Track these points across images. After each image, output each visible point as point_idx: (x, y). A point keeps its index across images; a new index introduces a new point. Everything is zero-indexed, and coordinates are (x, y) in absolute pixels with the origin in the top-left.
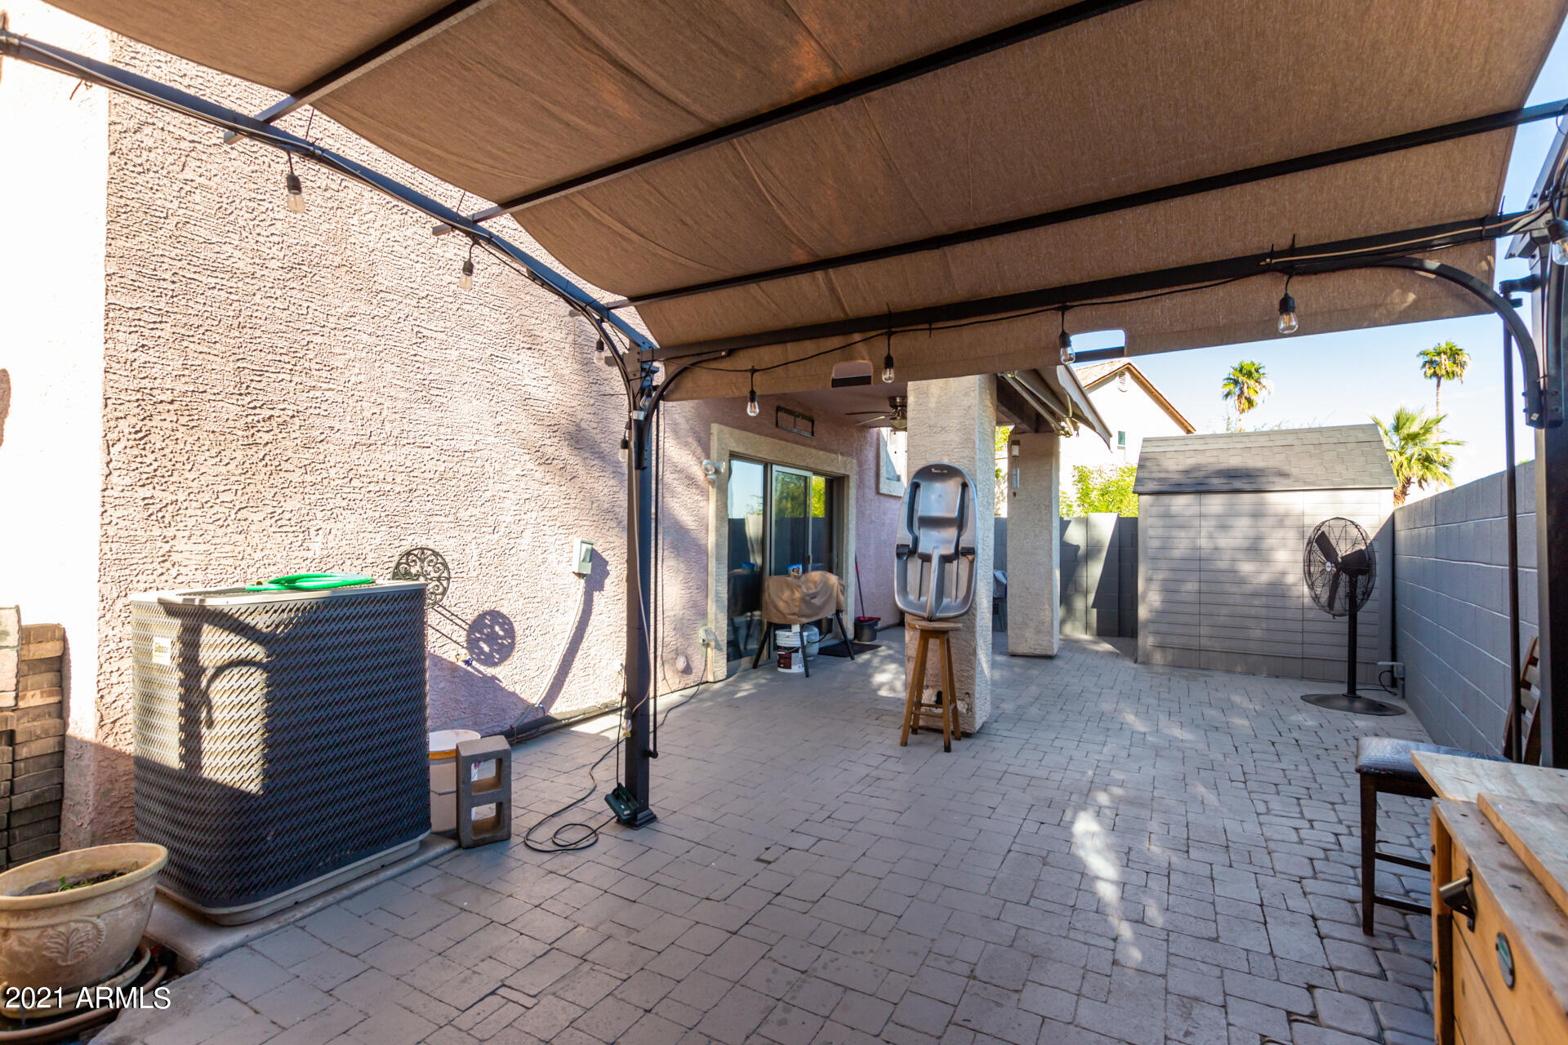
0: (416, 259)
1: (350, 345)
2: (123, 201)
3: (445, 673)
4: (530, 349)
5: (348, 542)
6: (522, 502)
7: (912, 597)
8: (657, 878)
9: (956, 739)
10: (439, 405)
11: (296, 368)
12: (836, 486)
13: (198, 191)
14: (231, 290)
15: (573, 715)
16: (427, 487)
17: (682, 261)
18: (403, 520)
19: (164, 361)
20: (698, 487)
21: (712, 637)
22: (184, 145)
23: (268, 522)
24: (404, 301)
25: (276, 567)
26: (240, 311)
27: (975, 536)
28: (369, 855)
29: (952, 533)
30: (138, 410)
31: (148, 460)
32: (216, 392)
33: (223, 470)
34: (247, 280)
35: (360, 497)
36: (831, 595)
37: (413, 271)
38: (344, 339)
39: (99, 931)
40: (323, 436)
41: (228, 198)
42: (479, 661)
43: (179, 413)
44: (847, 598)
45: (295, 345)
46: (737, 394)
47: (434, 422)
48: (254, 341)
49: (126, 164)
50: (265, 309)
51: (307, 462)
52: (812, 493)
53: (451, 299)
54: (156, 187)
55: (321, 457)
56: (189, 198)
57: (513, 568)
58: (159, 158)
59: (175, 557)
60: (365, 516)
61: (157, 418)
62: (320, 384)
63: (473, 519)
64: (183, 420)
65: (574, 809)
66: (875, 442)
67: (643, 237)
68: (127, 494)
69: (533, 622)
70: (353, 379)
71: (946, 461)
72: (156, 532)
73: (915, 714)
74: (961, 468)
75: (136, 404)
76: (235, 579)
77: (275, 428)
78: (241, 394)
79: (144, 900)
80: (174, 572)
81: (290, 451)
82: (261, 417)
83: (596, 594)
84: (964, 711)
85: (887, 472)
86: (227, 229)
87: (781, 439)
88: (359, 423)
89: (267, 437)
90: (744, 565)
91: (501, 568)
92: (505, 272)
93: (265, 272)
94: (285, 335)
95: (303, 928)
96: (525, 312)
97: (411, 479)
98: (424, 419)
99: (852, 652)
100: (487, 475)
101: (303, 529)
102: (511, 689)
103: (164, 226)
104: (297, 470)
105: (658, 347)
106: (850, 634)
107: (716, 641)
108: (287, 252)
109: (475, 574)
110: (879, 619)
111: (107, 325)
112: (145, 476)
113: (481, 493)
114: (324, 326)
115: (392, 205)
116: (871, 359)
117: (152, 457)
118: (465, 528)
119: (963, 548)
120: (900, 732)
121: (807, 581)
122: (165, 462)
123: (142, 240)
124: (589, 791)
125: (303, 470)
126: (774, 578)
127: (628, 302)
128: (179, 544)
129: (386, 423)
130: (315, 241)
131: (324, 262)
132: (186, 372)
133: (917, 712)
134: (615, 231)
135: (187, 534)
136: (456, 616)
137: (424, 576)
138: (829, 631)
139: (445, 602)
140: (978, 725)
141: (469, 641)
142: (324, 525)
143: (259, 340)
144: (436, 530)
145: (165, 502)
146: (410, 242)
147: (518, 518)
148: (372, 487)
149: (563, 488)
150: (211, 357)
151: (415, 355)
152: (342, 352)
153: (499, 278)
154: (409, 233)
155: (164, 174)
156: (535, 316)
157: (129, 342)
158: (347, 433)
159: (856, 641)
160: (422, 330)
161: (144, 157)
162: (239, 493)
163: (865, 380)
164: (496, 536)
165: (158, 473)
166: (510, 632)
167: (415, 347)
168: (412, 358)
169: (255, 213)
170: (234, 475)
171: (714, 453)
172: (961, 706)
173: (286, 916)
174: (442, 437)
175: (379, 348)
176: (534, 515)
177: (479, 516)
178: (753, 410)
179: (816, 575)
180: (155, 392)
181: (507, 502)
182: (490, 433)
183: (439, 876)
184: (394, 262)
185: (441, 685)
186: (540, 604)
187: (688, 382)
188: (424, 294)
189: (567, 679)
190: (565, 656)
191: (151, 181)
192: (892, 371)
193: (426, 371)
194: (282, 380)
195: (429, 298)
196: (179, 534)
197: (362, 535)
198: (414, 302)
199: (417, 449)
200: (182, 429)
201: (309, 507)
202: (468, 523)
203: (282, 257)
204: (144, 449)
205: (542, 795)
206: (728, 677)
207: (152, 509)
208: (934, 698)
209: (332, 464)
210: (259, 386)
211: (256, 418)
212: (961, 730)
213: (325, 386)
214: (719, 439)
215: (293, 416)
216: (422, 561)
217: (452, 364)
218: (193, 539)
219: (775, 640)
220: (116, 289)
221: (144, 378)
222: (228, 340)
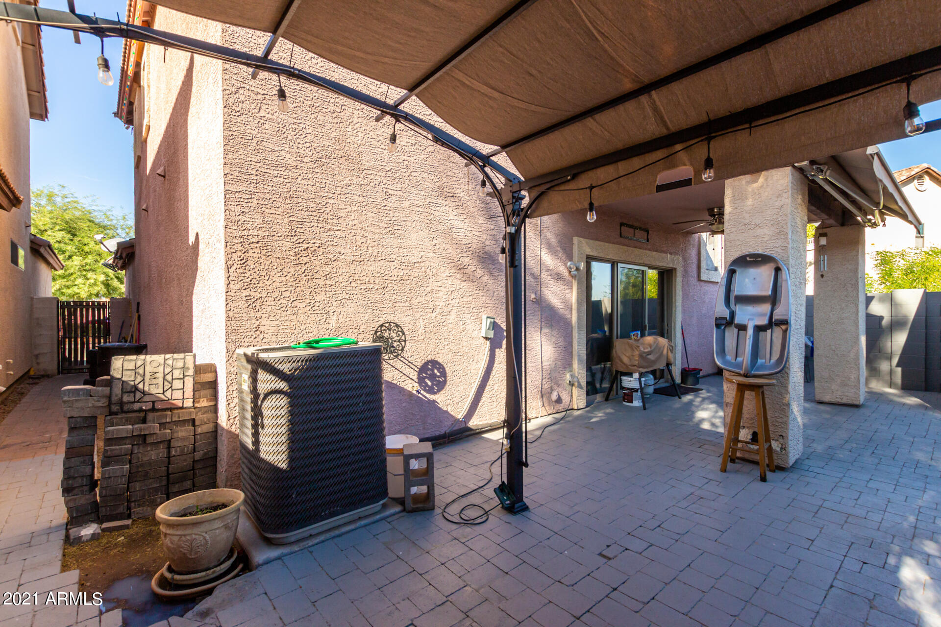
0: (384, 148)
1: (349, 203)
2: (231, 133)
3: (406, 397)
4: (453, 196)
5: (350, 319)
6: (450, 293)
7: (730, 357)
8: (524, 556)
9: (770, 471)
10: (399, 235)
11: (320, 219)
12: (666, 276)
13: (267, 122)
14: (286, 177)
15: (484, 426)
16: (393, 285)
17: (533, 107)
18: (380, 306)
19: (253, 220)
20: (564, 280)
21: (576, 380)
22: (260, 97)
23: (308, 308)
24: (378, 174)
25: (312, 334)
26: (290, 188)
27: (788, 309)
28: (350, 511)
29: (766, 308)
30: (241, 248)
31: (247, 275)
32: (279, 235)
33: (284, 279)
34: (294, 170)
35: (356, 292)
36: (662, 354)
37: (383, 155)
38: (345, 200)
39: (207, 541)
40: (335, 258)
41: (282, 124)
42: (425, 390)
43: (262, 248)
44: (675, 354)
45: (319, 206)
46: (580, 207)
47: (396, 245)
48: (298, 205)
49: (231, 112)
50: (303, 186)
51: (327, 273)
52: (648, 281)
53: (405, 170)
54: (246, 123)
55: (335, 270)
56: (263, 127)
57: (445, 334)
58: (247, 106)
59: (262, 328)
60: (359, 303)
61: (251, 252)
62: (333, 227)
63: (420, 304)
64: (264, 252)
65: (476, 494)
66: (696, 244)
67: (504, 94)
68: (238, 294)
69: (458, 368)
70: (351, 223)
71: (760, 251)
72: (252, 315)
73: (732, 449)
74: (774, 256)
75: (241, 245)
76: (292, 341)
77: (310, 254)
78: (292, 236)
79: (230, 525)
80: (261, 336)
81: (318, 267)
82: (302, 248)
83: (497, 350)
84: (778, 449)
85: (707, 265)
86: (282, 142)
87: (624, 245)
88: (355, 249)
89: (306, 260)
90: (599, 332)
91: (438, 334)
92: (436, 150)
93: (303, 165)
94: (314, 200)
95: (311, 552)
96: (449, 174)
97: (384, 281)
98: (390, 244)
99: (680, 394)
100: (428, 277)
101: (326, 312)
102: (445, 409)
103: (252, 144)
104: (322, 278)
105: (523, 179)
106: (678, 380)
107: (579, 382)
108: (314, 152)
109: (422, 337)
110: (701, 370)
111: (225, 202)
112: (246, 284)
113: (424, 288)
114: (334, 193)
115: (370, 117)
116: (692, 164)
117: (249, 273)
118: (416, 310)
119: (776, 320)
120: (720, 460)
121: (643, 344)
122: (255, 276)
123: (241, 153)
124: (487, 481)
125: (325, 278)
126: (619, 340)
127: (501, 150)
128: (264, 321)
129: (370, 248)
130: (328, 144)
131: (333, 155)
132: (264, 225)
133: (735, 447)
134: (483, 93)
135: (267, 315)
136: (412, 363)
137: (391, 339)
138: (662, 377)
139: (405, 355)
140: (791, 461)
141: (419, 378)
142: (336, 309)
143: (300, 204)
144: (399, 311)
145: (256, 298)
146: (381, 138)
147: (447, 303)
148: (362, 286)
149: (476, 283)
150: (276, 216)
151: (385, 206)
152: (345, 207)
153: (433, 154)
154: (379, 133)
155: (250, 115)
156: (456, 176)
157: (236, 211)
158: (348, 255)
159: (682, 385)
160: (388, 190)
161: (240, 107)
162: (293, 292)
163: (687, 182)
164: (434, 314)
165: (252, 282)
166: (444, 374)
167: (384, 201)
168: (383, 208)
169: (297, 131)
170: (289, 282)
171: (575, 258)
172: (775, 445)
173: (305, 543)
174: (401, 254)
175: (365, 204)
176: (457, 301)
177: (424, 302)
178: (591, 218)
179: (649, 339)
180: (249, 237)
181: (441, 294)
182: (430, 251)
183: (390, 529)
184: (372, 151)
185: (404, 405)
186: (462, 357)
187: (545, 203)
188: (389, 169)
189: (480, 404)
190: (478, 389)
191: (244, 119)
192: (712, 171)
193: (391, 215)
194: (313, 226)
195: (392, 170)
196: (264, 316)
197: (357, 315)
198: (383, 174)
199: (387, 263)
200: (263, 257)
201: (328, 299)
202: (417, 307)
203: (311, 155)
204: (245, 269)
205: (458, 481)
206: (586, 408)
207: (250, 302)
208: (750, 437)
209: (340, 273)
210: (301, 230)
211: (300, 249)
212: (775, 464)
213: (336, 228)
214: (578, 247)
215: (319, 247)
216: (390, 330)
217: (406, 210)
218: (270, 319)
219: (621, 382)
220: (229, 182)
221: (244, 230)
222: (285, 206)
